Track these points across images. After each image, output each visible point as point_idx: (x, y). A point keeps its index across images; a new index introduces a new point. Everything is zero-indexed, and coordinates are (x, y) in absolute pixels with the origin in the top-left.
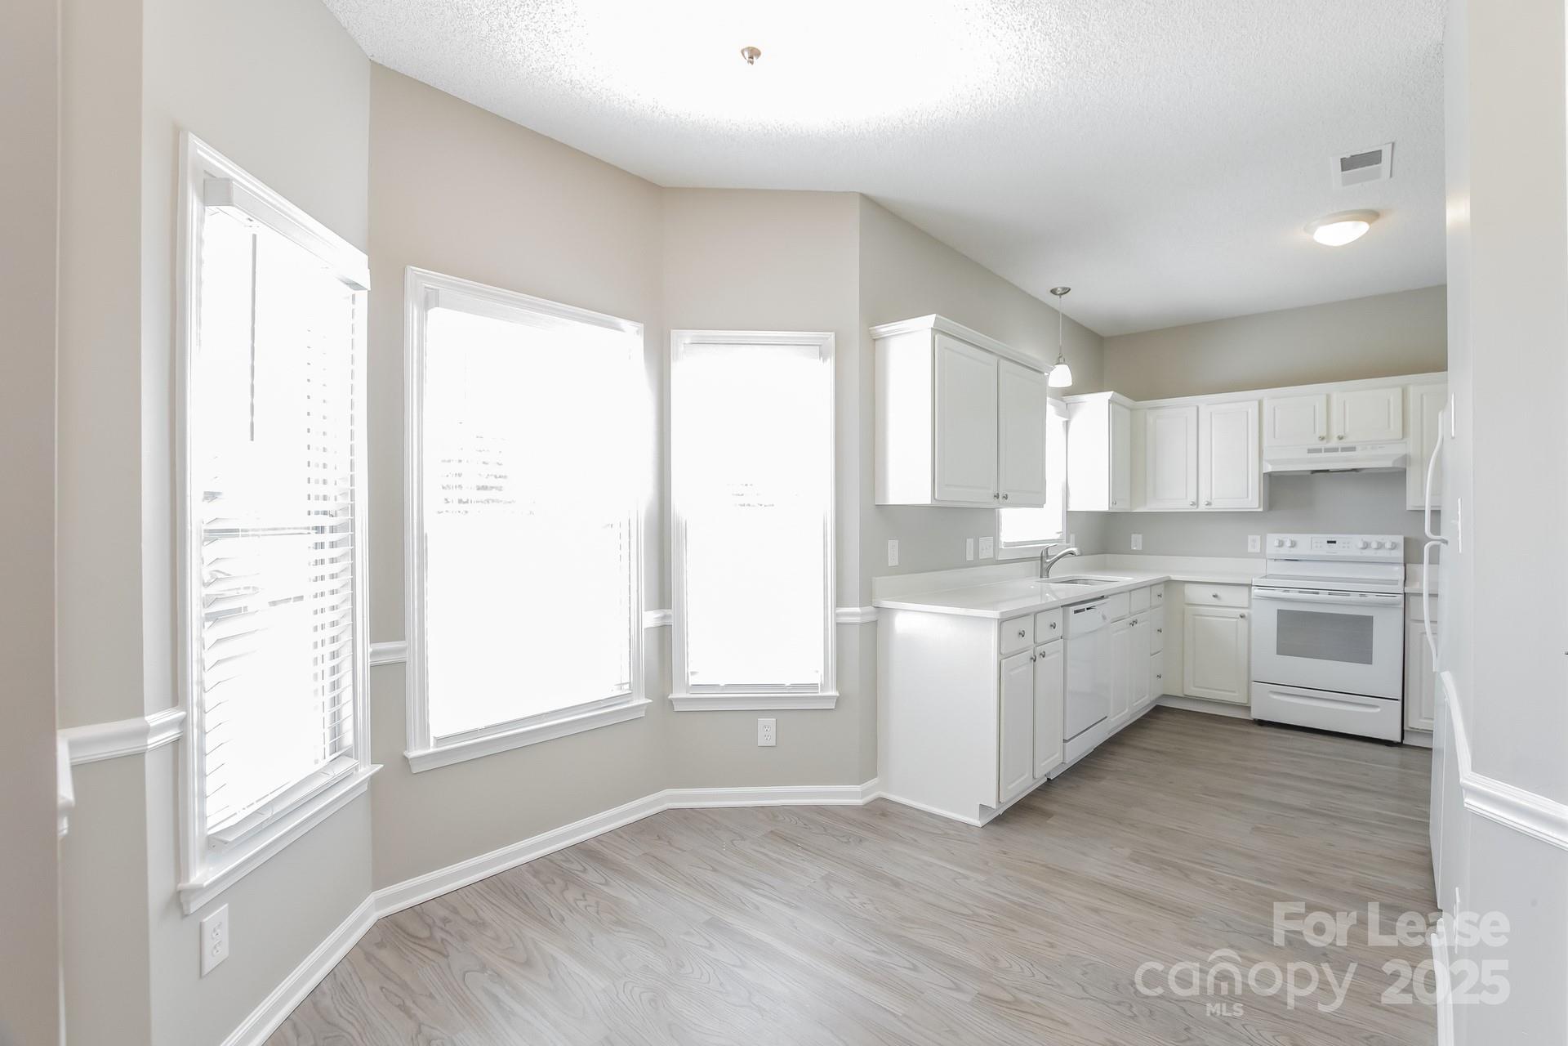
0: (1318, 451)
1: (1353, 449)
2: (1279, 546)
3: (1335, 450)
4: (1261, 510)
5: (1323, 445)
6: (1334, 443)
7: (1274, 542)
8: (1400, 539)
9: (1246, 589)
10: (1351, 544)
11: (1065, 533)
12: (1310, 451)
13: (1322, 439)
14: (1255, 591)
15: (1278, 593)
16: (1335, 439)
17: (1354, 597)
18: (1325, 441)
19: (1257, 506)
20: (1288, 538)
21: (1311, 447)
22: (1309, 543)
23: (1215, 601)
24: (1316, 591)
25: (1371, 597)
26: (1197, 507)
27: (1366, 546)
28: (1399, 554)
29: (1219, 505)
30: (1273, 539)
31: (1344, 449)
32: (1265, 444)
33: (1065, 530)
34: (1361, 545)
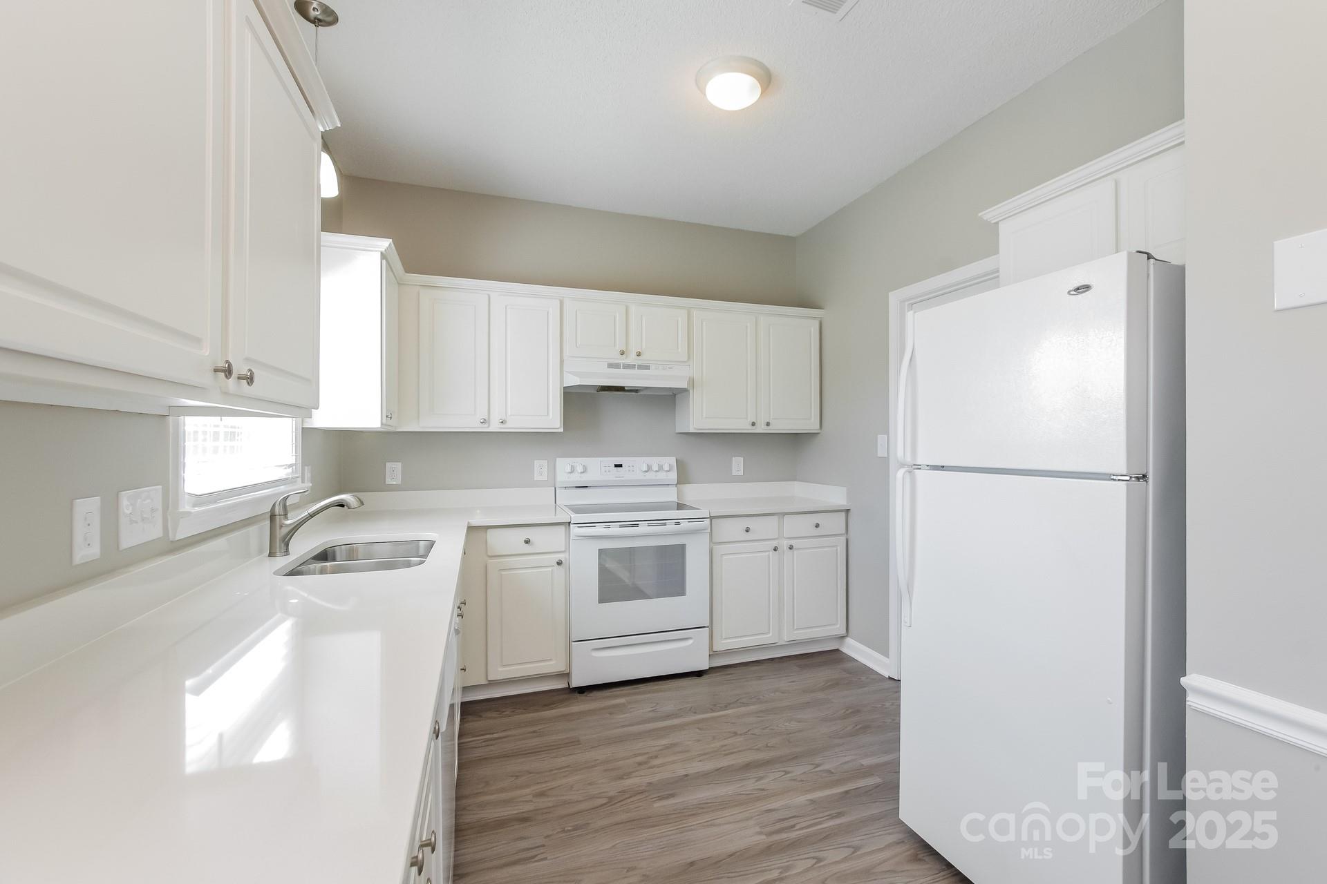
0: (617, 366)
1: (647, 367)
2: (570, 473)
3: (632, 367)
4: (562, 430)
5: (622, 360)
6: (631, 359)
7: (568, 468)
8: (673, 461)
9: (562, 529)
10: (636, 467)
11: (300, 466)
12: (611, 366)
13: (622, 353)
14: (574, 530)
15: (599, 530)
16: (633, 355)
17: (670, 527)
18: (624, 356)
19: (559, 426)
20: (579, 462)
21: (611, 361)
22: (597, 468)
23: (527, 548)
24: (635, 523)
25: (685, 524)
26: (489, 426)
27: (649, 469)
28: (673, 476)
29: (514, 425)
30: (563, 464)
31: (641, 367)
32: (567, 352)
33: (300, 461)
34: (645, 468)
